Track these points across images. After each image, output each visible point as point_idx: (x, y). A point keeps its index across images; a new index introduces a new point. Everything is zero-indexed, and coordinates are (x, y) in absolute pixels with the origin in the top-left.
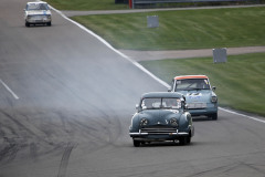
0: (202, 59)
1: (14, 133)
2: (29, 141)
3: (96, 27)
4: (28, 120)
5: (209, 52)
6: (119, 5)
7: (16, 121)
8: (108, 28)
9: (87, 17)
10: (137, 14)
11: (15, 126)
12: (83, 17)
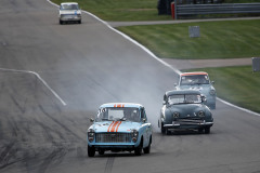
0: (242, 67)
1: (62, 137)
2: (76, 146)
3: (141, 37)
4: (75, 125)
5: (248, 61)
6: (163, 16)
7: (64, 126)
8: (151, 37)
9: (132, 28)
10: (180, 25)
11: (63, 131)
12: (128, 27)
